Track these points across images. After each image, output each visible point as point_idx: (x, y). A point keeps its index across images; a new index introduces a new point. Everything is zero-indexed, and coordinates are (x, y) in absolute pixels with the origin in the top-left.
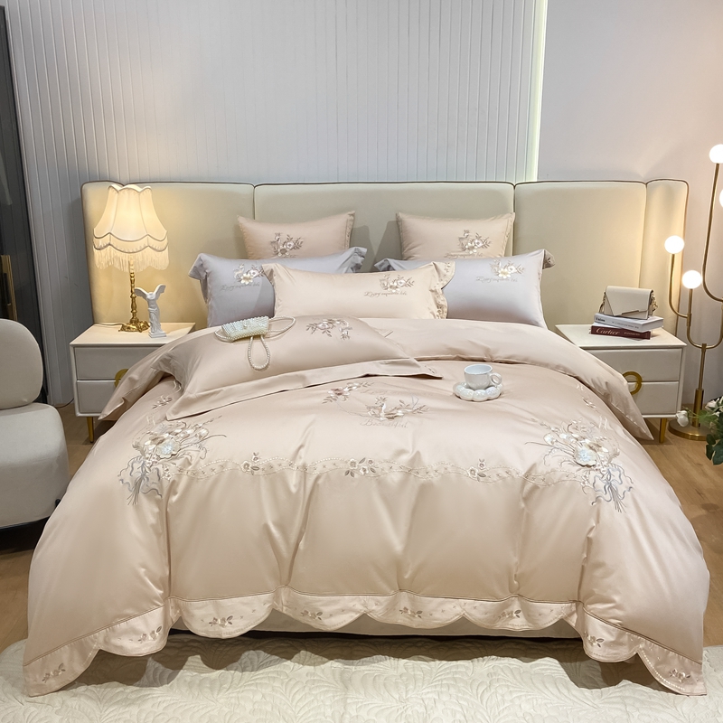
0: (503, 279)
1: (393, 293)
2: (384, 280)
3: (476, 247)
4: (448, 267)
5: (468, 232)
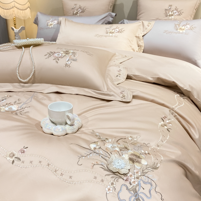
0: (180, 33)
1: (110, 36)
2: (108, 28)
3: (174, 15)
4: (150, 24)
5: (171, 6)
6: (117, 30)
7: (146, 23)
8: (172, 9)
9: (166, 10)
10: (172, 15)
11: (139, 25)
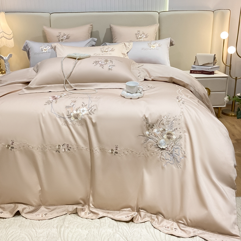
0: (153, 49)
2: (102, 49)
3: (142, 38)
4: (130, 44)
5: (139, 31)
6: (110, 49)
7: (127, 44)
8: (140, 34)
9: (136, 34)
10: (141, 38)
11: (123, 46)
